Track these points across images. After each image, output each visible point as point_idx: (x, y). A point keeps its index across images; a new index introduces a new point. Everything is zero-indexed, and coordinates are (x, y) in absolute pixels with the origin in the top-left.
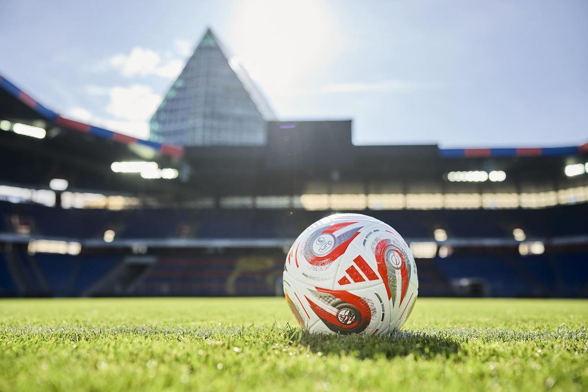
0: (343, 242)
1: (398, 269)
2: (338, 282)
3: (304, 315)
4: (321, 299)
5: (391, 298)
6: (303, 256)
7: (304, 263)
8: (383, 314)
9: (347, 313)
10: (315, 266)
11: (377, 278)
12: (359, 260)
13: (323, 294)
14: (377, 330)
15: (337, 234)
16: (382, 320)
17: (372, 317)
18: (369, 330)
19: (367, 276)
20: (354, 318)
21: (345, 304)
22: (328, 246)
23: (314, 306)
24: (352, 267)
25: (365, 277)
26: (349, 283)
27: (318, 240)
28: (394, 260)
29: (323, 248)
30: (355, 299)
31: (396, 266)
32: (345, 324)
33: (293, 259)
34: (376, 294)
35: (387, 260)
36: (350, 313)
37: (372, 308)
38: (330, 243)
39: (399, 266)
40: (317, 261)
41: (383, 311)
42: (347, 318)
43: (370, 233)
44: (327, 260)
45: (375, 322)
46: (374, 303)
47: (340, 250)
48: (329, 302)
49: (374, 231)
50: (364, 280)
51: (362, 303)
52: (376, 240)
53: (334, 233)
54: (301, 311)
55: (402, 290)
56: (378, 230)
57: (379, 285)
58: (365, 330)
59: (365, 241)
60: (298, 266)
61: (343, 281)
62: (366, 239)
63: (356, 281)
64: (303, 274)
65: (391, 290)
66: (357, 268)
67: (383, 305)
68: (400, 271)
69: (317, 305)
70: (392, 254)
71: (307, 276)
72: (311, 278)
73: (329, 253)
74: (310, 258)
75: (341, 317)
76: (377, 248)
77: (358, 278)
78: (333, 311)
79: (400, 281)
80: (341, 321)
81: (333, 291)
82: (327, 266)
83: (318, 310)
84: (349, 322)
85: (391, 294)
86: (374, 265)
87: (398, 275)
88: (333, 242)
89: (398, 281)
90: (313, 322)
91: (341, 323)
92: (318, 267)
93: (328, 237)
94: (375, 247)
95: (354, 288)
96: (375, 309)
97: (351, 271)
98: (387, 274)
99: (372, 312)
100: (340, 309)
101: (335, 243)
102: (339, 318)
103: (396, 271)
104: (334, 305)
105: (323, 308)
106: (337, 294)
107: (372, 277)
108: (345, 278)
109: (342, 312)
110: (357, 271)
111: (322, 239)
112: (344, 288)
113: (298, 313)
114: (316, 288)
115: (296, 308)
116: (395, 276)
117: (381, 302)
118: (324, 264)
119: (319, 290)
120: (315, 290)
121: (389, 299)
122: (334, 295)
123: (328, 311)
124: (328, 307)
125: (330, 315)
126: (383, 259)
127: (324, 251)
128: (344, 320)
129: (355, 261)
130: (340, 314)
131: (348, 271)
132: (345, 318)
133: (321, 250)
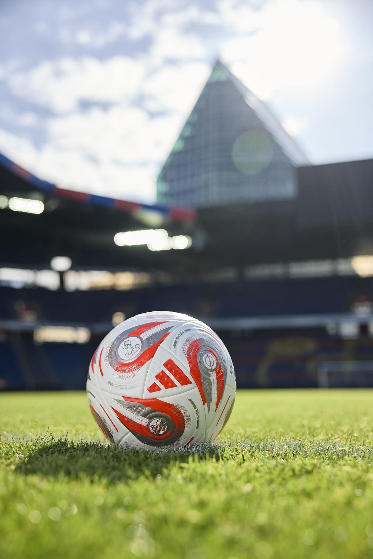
0: (151, 345)
1: (212, 370)
2: (148, 389)
4: (129, 409)
5: (206, 404)
6: (108, 363)
7: (109, 370)
8: (198, 421)
9: (158, 423)
10: (121, 374)
11: (190, 382)
12: (170, 364)
13: (131, 403)
14: (193, 438)
15: (144, 336)
16: (197, 427)
17: (186, 425)
18: (183, 440)
19: (179, 381)
20: (167, 427)
21: (156, 413)
22: (135, 350)
23: (122, 418)
24: (163, 372)
25: (176, 382)
26: (159, 389)
27: (124, 344)
28: (208, 361)
29: (130, 352)
30: (167, 407)
31: (210, 368)
32: (157, 434)
33: (96, 366)
34: (190, 400)
35: (200, 362)
36: (162, 422)
37: (185, 415)
38: (137, 346)
39: (214, 367)
40: (122, 367)
41: (198, 417)
42: (159, 428)
43: (182, 333)
44: (134, 366)
45: (188, 430)
46: (187, 410)
47: (148, 354)
48: (139, 412)
49: (186, 331)
50: (176, 386)
51: (175, 411)
52: (188, 340)
53: (141, 336)
54: (109, 424)
55: (218, 393)
56: (190, 330)
57: (192, 390)
58: (180, 440)
59: (176, 342)
60: (102, 375)
61: (153, 388)
62: (176, 340)
63: (167, 387)
64: (108, 382)
65: (205, 394)
66: (168, 373)
67: (197, 411)
68: (214, 373)
69: (125, 417)
70: (206, 355)
71: (113, 385)
72: (117, 386)
73: (137, 357)
75: (153, 427)
76: (189, 349)
77: (169, 384)
78: (144, 422)
79: (215, 384)
80: (153, 432)
81: (142, 399)
82: (135, 372)
83: (128, 422)
84: (161, 432)
85: (205, 399)
86: (185, 368)
87: (213, 378)
88: (140, 347)
89: (213, 385)
90: (122, 435)
91: (153, 433)
92: (125, 375)
93: (134, 341)
94: (187, 348)
95: (165, 395)
96: (189, 416)
97: (161, 377)
98: (200, 377)
99: (185, 419)
100: (151, 419)
101: (142, 347)
102: (151, 429)
103: (211, 373)
104: (144, 415)
105: (133, 419)
106: (146, 403)
107: (184, 381)
108: (154, 385)
110: (168, 377)
111: (128, 343)
112: (155, 395)
113: (105, 426)
114: (124, 397)
115: (102, 421)
116: (210, 380)
117: (195, 407)
118: (131, 371)
119: (128, 399)
120: (123, 399)
121: (204, 404)
122: (143, 403)
123: (138, 422)
124: (137, 417)
125: (141, 425)
126: (196, 361)
127: (130, 355)
128: (155, 431)
129: (166, 365)
130: (151, 424)
131: (157, 377)
132: (156, 429)
133: (127, 355)
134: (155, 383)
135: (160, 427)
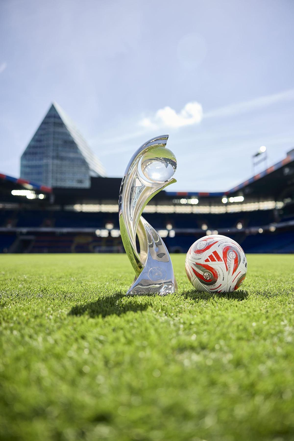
0: (209, 245)
1: (233, 259)
2: (205, 261)
3: (191, 276)
4: (197, 268)
6: (193, 250)
7: (193, 253)
8: (224, 277)
9: (207, 275)
11: (222, 261)
12: (215, 253)
13: (198, 265)
14: (221, 284)
16: (223, 280)
17: (218, 278)
18: (217, 284)
20: (210, 277)
21: (207, 270)
23: (194, 271)
24: (212, 255)
25: (216, 260)
26: (209, 261)
29: (201, 247)
30: (211, 269)
32: (206, 280)
34: (221, 268)
35: (228, 254)
36: (209, 275)
40: (197, 252)
42: (207, 277)
43: (223, 242)
44: (202, 251)
45: (220, 280)
46: (219, 272)
47: (208, 248)
48: (200, 269)
49: (226, 242)
51: (214, 271)
52: (225, 245)
53: (207, 241)
54: (190, 273)
57: (222, 264)
58: (215, 284)
60: (190, 254)
61: (207, 260)
62: (220, 245)
63: (212, 261)
64: (191, 257)
65: (228, 267)
66: (214, 255)
67: (223, 273)
70: (232, 252)
72: (194, 259)
74: (195, 251)
75: (205, 276)
76: (224, 249)
77: (213, 260)
78: (202, 273)
79: (233, 264)
80: (205, 278)
81: (202, 264)
82: (201, 254)
83: (196, 273)
84: (208, 279)
86: (221, 255)
87: (233, 261)
88: (205, 245)
90: (194, 279)
92: (198, 254)
95: (211, 264)
96: (220, 274)
97: (211, 257)
98: (227, 260)
99: (218, 275)
100: (205, 272)
102: (204, 276)
104: (202, 271)
105: (198, 272)
106: (203, 266)
107: (220, 260)
110: (213, 257)
112: (207, 263)
117: (223, 271)
120: (195, 264)
121: (227, 271)
123: (200, 273)
124: (200, 271)
125: (201, 275)
126: (226, 253)
129: (213, 252)
130: (204, 274)
131: (209, 256)
134: (208, 259)
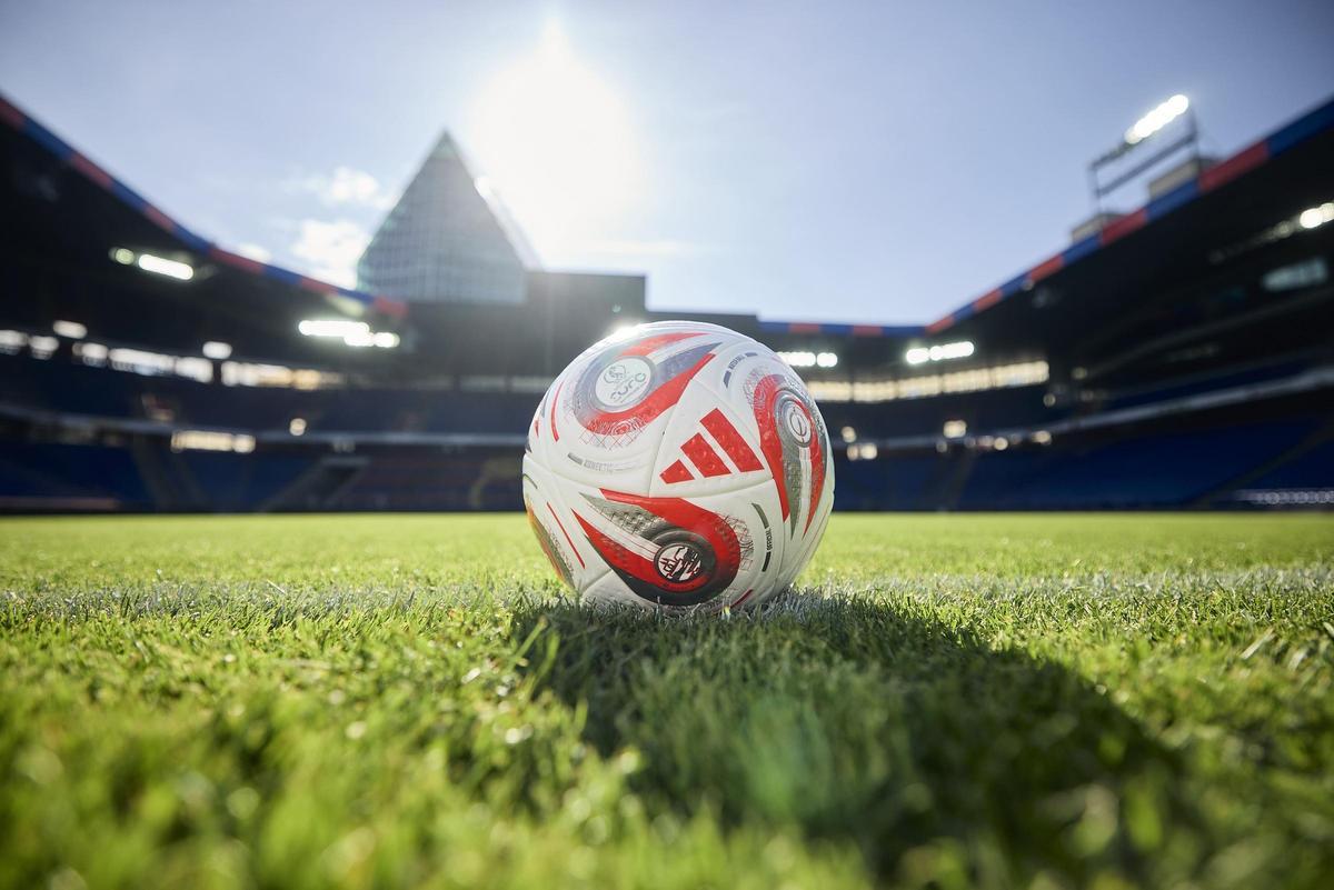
0: (673, 375)
1: (804, 445)
2: (662, 475)
3: (570, 558)
4: (615, 518)
5: (789, 517)
6: (572, 412)
7: (572, 427)
8: (769, 555)
9: (681, 555)
10: (601, 436)
11: (759, 467)
12: (716, 421)
13: (620, 506)
14: (751, 591)
15: (657, 357)
16: (764, 570)
17: (742, 563)
18: (731, 594)
19: (737, 461)
20: (698, 565)
21: (678, 532)
22: (635, 384)
23: (595, 537)
24: (698, 437)
25: (729, 463)
26: (688, 477)
27: (610, 373)
28: (794, 424)
29: (623, 390)
31: (800, 439)
32: (676, 579)
33: (545, 424)
34: (756, 506)
35: (780, 424)
36: (689, 554)
37: (742, 542)
38: (639, 378)
39: (807, 438)
40: (603, 423)
41: (769, 547)
42: (680, 566)
43: (740, 359)
44: (632, 420)
45: (747, 573)
46: (749, 529)
47: (664, 396)
48: (636, 528)
49: (746, 356)
50: (727, 471)
51: (721, 530)
52: (754, 374)
53: (650, 356)
54: (565, 548)
55: (812, 495)
56: (755, 354)
57: (761, 486)
58: (722, 594)
59: (728, 374)
60: (557, 438)
61: (675, 474)
62: (730, 370)
63: (707, 474)
64: (569, 456)
65: (790, 496)
66: (710, 440)
67: (769, 533)
68: (809, 450)
69: (603, 535)
70: (790, 410)
71: (579, 461)
72: (590, 465)
73: (639, 402)
74: (588, 418)
75: (666, 564)
77: (712, 467)
78: (647, 550)
79: (809, 476)
80: (665, 573)
81: (647, 498)
82: (632, 434)
83: (608, 547)
84: (685, 576)
85: (789, 508)
86: (750, 432)
87: (805, 461)
88: (648, 379)
89: (804, 476)
90: (594, 576)
91: (665, 578)
92: (609, 439)
93: (634, 366)
94: (752, 390)
95: (701, 492)
96: (750, 543)
97: (695, 448)
98: (780, 457)
99: (742, 550)
100: (664, 544)
101: (653, 379)
102: (661, 566)
103: (801, 449)
104: (649, 536)
105: (621, 541)
106: (656, 506)
107: (747, 463)
108: (678, 465)
109: (670, 553)
110: (709, 449)
111: (619, 370)
112: (678, 490)
113: (556, 553)
114: (603, 491)
115: (550, 541)
116: (799, 463)
117: (766, 524)
118: (624, 430)
119: (610, 497)
120: (600, 495)
121: (784, 520)
122: (649, 508)
123: (634, 549)
124: (632, 538)
125: (639, 559)
126: (773, 420)
127: (623, 397)
128: (671, 572)
129: (706, 421)
130: (663, 556)
131: (687, 448)
132: (674, 567)
133: (617, 396)
134: (679, 462)
135: (683, 564)
